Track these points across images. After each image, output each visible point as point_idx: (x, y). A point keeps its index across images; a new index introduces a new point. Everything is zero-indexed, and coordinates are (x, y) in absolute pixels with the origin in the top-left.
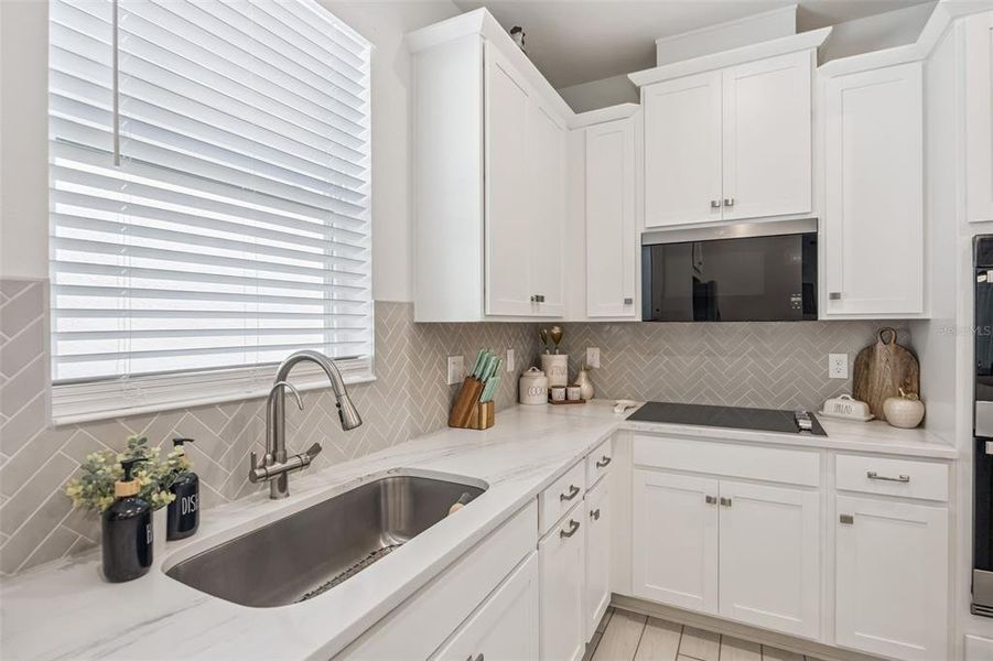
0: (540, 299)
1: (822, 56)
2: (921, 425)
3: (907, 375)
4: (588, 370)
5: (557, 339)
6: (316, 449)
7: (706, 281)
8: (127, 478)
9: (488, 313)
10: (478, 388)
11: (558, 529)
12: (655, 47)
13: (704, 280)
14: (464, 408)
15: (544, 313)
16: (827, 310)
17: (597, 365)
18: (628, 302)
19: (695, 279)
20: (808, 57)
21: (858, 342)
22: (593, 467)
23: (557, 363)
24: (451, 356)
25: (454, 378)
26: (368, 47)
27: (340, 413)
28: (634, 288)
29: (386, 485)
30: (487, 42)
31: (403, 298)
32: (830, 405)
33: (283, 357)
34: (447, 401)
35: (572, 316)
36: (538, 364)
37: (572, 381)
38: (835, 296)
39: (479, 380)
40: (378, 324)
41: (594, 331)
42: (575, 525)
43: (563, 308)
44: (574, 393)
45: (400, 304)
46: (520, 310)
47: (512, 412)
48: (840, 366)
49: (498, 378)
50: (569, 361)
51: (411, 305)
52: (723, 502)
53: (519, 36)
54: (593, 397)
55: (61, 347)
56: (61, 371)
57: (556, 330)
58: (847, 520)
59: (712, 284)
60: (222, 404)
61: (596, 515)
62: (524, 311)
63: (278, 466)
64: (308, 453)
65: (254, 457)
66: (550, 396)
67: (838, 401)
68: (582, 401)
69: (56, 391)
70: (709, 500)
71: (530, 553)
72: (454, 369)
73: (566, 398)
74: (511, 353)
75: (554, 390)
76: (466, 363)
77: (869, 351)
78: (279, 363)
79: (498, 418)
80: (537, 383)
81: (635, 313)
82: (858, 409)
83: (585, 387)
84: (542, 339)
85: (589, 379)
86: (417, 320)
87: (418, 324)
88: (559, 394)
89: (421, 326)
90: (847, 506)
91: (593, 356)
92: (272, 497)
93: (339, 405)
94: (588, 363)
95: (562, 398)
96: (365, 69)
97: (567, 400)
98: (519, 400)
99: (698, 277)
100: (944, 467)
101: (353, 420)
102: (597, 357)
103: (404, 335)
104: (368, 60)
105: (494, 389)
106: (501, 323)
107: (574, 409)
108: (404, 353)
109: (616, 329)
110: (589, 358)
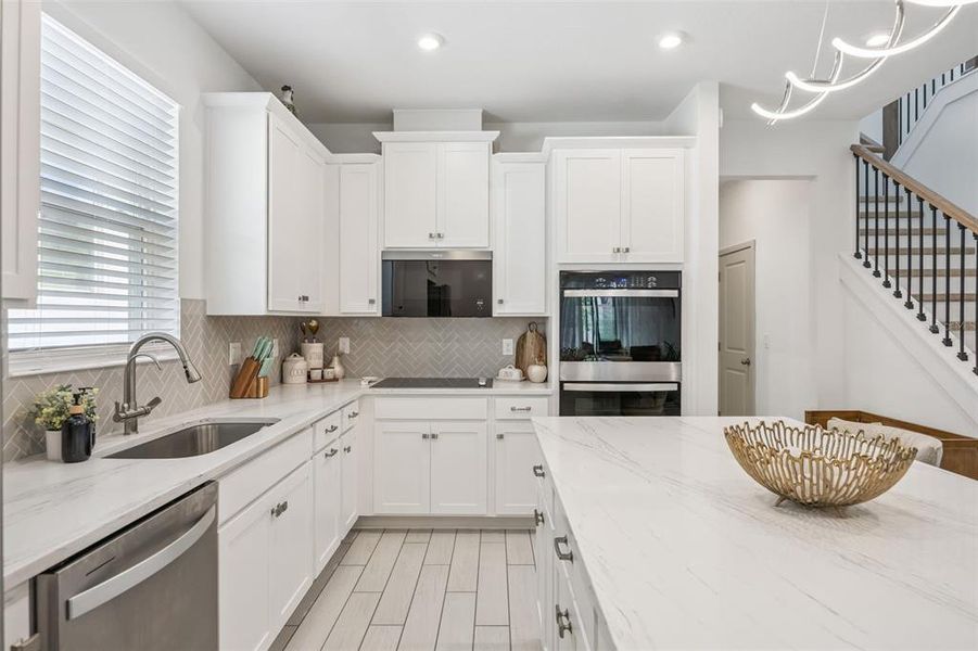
0: (305, 298)
1: (496, 148)
2: (546, 380)
3: (541, 351)
4: (340, 355)
5: (315, 331)
6: (156, 401)
7: (440, 285)
8: (77, 404)
9: (270, 309)
10: (256, 367)
11: (323, 452)
12: (392, 114)
13: (439, 284)
14: (243, 383)
15: (308, 309)
16: (497, 311)
17: (347, 351)
18: (372, 302)
19: (430, 283)
20: (486, 147)
21: (518, 332)
22: (346, 419)
23: (315, 350)
24: (233, 342)
25: (234, 360)
26: (177, 106)
27: (187, 372)
28: (376, 292)
29: (201, 430)
30: (271, 114)
31: (199, 297)
32: (502, 371)
33: (136, 339)
34: (229, 378)
35: (328, 311)
36: (297, 350)
37: (327, 364)
38: (501, 302)
39: (258, 360)
40: (183, 316)
41: (345, 324)
42: (334, 452)
43: (323, 306)
44: (329, 373)
45: (196, 301)
46: (290, 307)
47: (277, 388)
48: (508, 347)
49: (271, 359)
50: (325, 348)
51: (205, 302)
52: (434, 436)
53: (289, 94)
54: (344, 377)
55: (12, 328)
56: (12, 344)
57: (314, 323)
58: (501, 437)
59: (445, 288)
60: (91, 370)
61: (349, 450)
62: (292, 308)
63: (132, 411)
64: (148, 405)
65: (117, 404)
66: (309, 377)
67: (507, 370)
68: (335, 380)
69: (11, 356)
70: (425, 436)
71: (305, 462)
72: (234, 353)
73: (323, 377)
74: (276, 341)
75: (313, 372)
76: (243, 349)
77: (524, 337)
78: (131, 343)
79: (270, 391)
80: (298, 366)
81: (376, 310)
82: (516, 373)
83: (337, 369)
84: (301, 331)
85: (341, 363)
86: (208, 313)
87: (209, 316)
88: (316, 375)
89: (210, 318)
90: (502, 428)
91: (345, 344)
92: (126, 434)
93: (185, 367)
94: (341, 349)
95: (319, 377)
96: (175, 123)
97: (323, 379)
98: (282, 381)
99: (434, 281)
100: (546, 400)
101: (195, 376)
102: (348, 344)
103: (199, 326)
104: (176, 115)
105: (268, 367)
106: (282, 317)
107: (329, 386)
108: (199, 338)
109: (362, 323)
110: (341, 345)
